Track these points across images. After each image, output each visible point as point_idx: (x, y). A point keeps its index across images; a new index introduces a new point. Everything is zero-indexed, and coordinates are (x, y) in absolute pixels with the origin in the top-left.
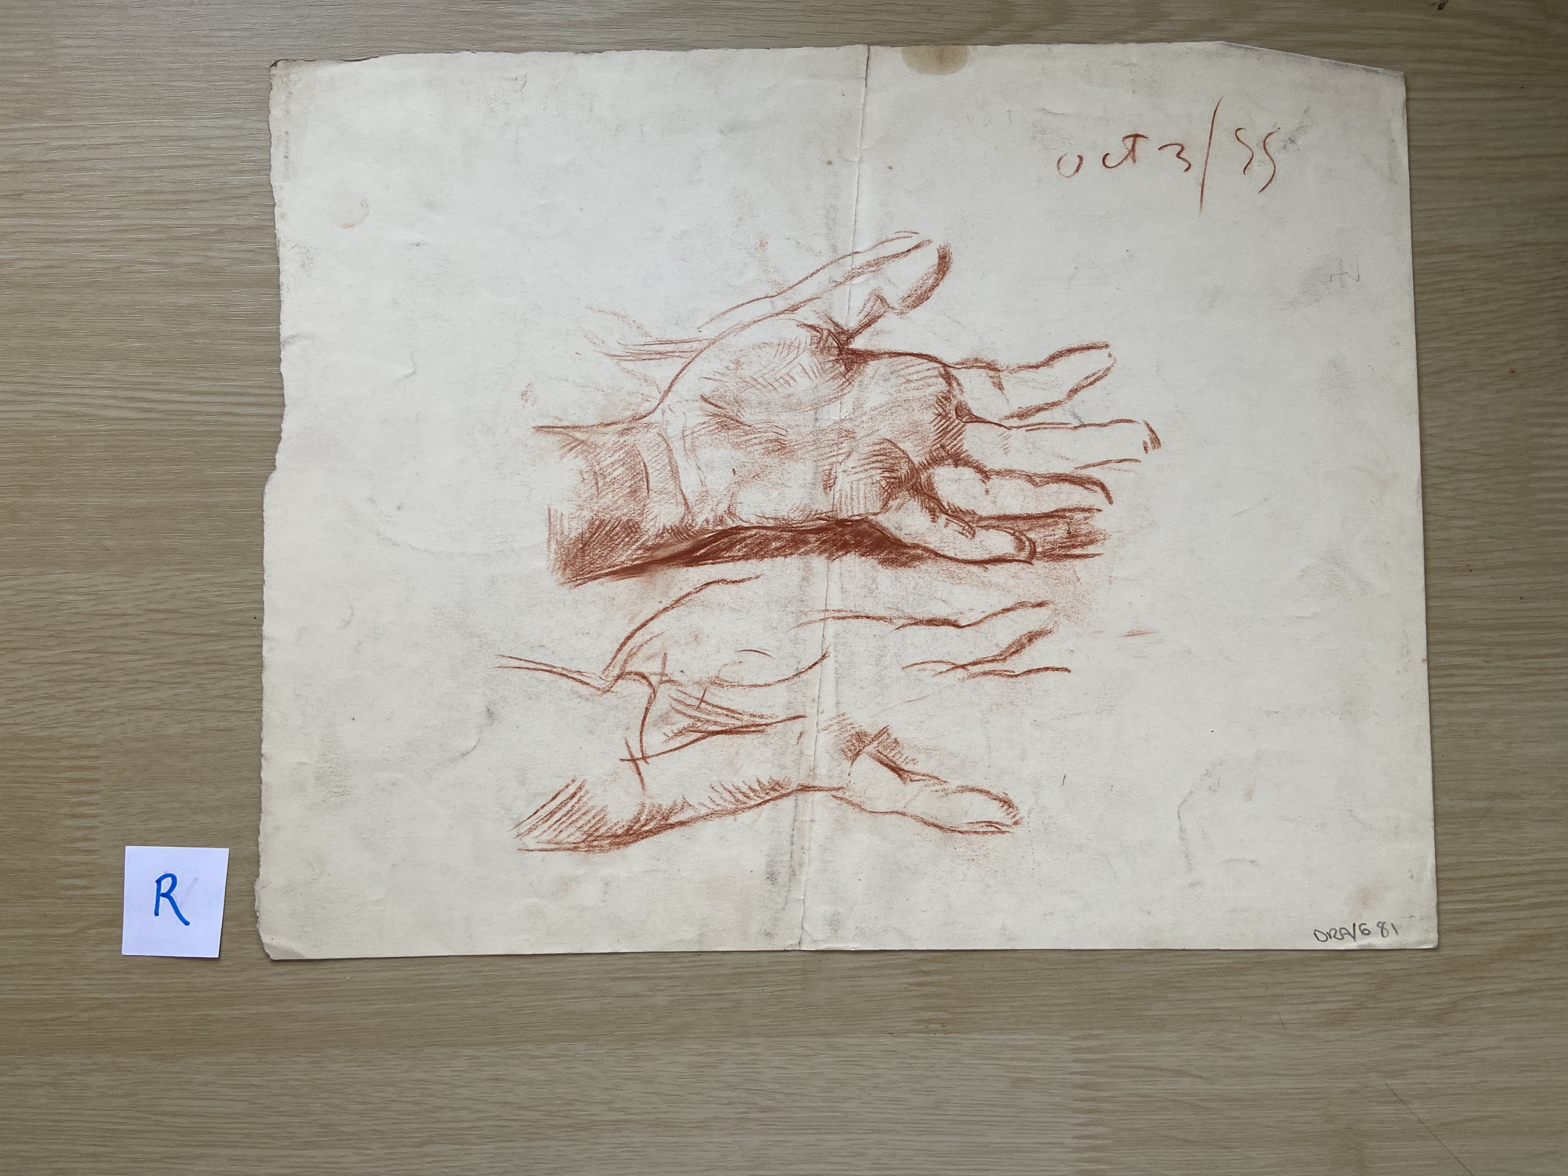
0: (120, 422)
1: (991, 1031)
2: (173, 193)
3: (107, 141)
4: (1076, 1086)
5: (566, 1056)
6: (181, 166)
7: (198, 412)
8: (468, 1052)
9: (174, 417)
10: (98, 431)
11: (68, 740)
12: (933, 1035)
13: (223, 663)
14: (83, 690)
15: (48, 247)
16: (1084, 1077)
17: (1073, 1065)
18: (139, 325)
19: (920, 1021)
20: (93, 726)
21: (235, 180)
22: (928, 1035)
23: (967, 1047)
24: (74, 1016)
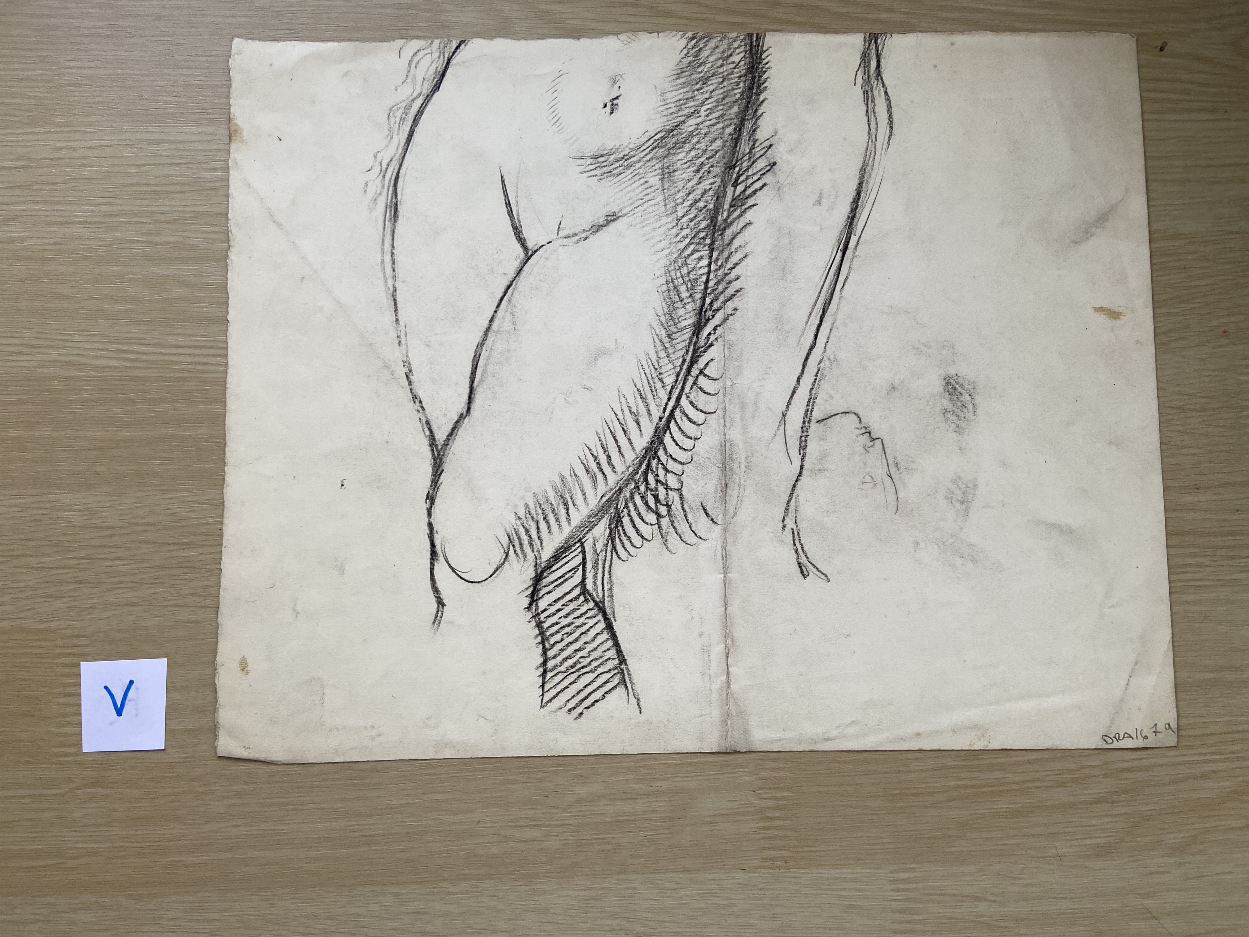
0: (110, 370)
1: (825, 867)
2: (157, 185)
3: (103, 143)
4: (894, 911)
5: (476, 892)
6: (164, 164)
7: (177, 362)
8: (395, 890)
9: (156, 366)
10: (94, 377)
11: (63, 631)
12: (777, 870)
13: (193, 567)
14: (75, 590)
15: (53, 228)
16: (901, 903)
17: (892, 893)
18: (127, 291)
19: (767, 859)
20: (83, 620)
21: (208, 175)
22: (774, 871)
23: (805, 880)
24: (64, 863)
